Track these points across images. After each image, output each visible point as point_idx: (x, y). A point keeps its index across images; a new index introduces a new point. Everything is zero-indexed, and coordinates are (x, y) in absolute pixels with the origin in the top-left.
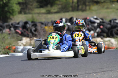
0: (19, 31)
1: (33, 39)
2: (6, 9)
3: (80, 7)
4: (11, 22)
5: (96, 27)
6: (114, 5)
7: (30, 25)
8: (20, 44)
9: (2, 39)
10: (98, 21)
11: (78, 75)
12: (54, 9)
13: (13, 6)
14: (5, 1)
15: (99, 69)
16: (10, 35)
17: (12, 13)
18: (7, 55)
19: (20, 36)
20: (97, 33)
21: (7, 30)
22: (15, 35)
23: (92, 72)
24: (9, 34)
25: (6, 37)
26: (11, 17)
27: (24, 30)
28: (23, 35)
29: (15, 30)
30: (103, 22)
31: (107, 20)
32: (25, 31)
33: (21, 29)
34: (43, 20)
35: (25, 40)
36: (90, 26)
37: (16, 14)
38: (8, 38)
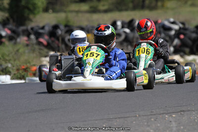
0: (43, 40)
2: (23, 3)
3: (147, 2)
4: (30, 25)
5: (173, 37)
7: (62, 31)
8: (45, 62)
9: (15, 53)
10: (176, 27)
11: (139, 116)
12: (103, 5)
15: (175, 107)
16: (29, 47)
17: (32, 9)
18: (23, 81)
19: (46, 50)
20: (175, 47)
21: (23, 39)
22: (37, 47)
23: (162, 112)
24: (27, 45)
25: (21, 51)
26: (31, 16)
27: (53, 39)
28: (49, 47)
29: (37, 38)
30: (185, 29)
31: (191, 26)
32: (53, 41)
33: (46, 37)
36: (163, 35)
37: (39, 12)
38: (24, 52)
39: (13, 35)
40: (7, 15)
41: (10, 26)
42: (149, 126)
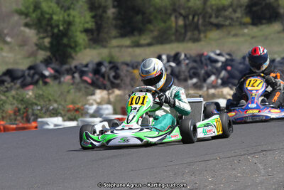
0: (88, 79)
1: (113, 92)
2: (65, 41)
4: (74, 63)
5: (219, 69)
6: (246, 31)
7: (106, 67)
8: (91, 101)
10: (222, 59)
12: (145, 40)
13: (76, 36)
14: (61, 28)
16: (75, 86)
17: (74, 46)
19: (92, 88)
20: (222, 79)
21: (68, 78)
22: (82, 85)
26: (73, 55)
27: (97, 76)
28: (95, 85)
29: (81, 77)
30: (232, 60)
32: (97, 79)
33: (91, 75)
34: (128, 59)
35: (100, 94)
36: (210, 68)
37: (80, 49)
39: (57, 74)
40: (48, 54)
41: (53, 65)
42: (234, 169)
